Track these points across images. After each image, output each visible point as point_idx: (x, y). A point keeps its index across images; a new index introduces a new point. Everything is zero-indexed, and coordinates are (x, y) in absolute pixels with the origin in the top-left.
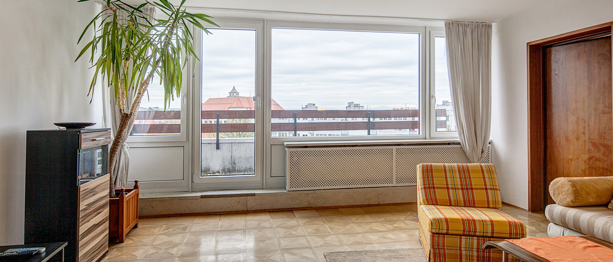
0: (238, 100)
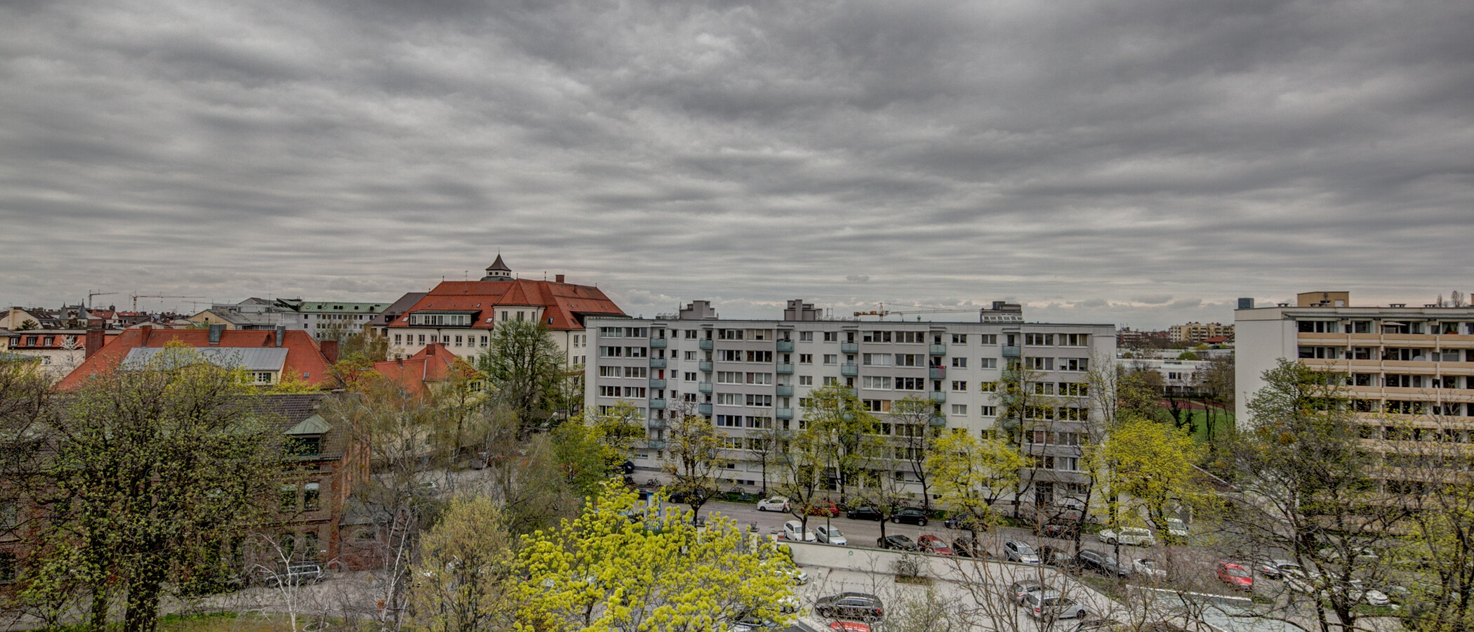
0: (516, 288)
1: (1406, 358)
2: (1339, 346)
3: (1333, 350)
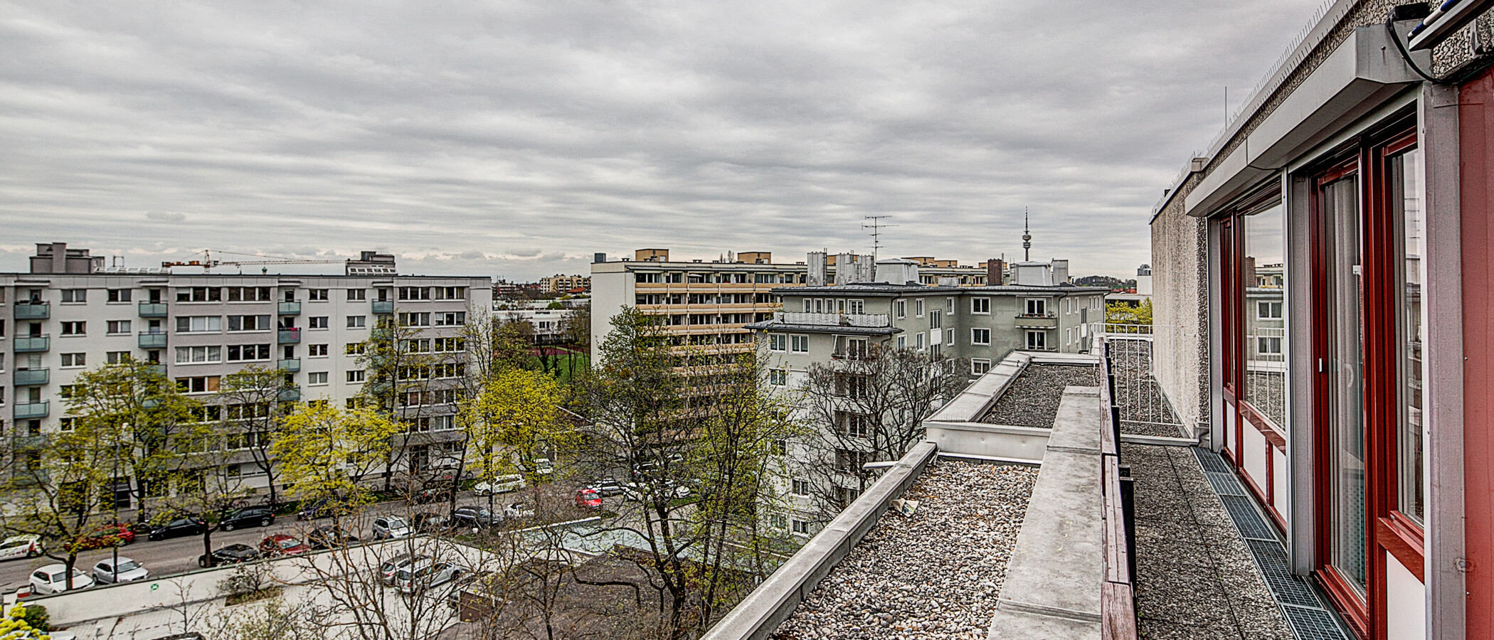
1: (702, 302)
2: (661, 294)
3: (659, 297)
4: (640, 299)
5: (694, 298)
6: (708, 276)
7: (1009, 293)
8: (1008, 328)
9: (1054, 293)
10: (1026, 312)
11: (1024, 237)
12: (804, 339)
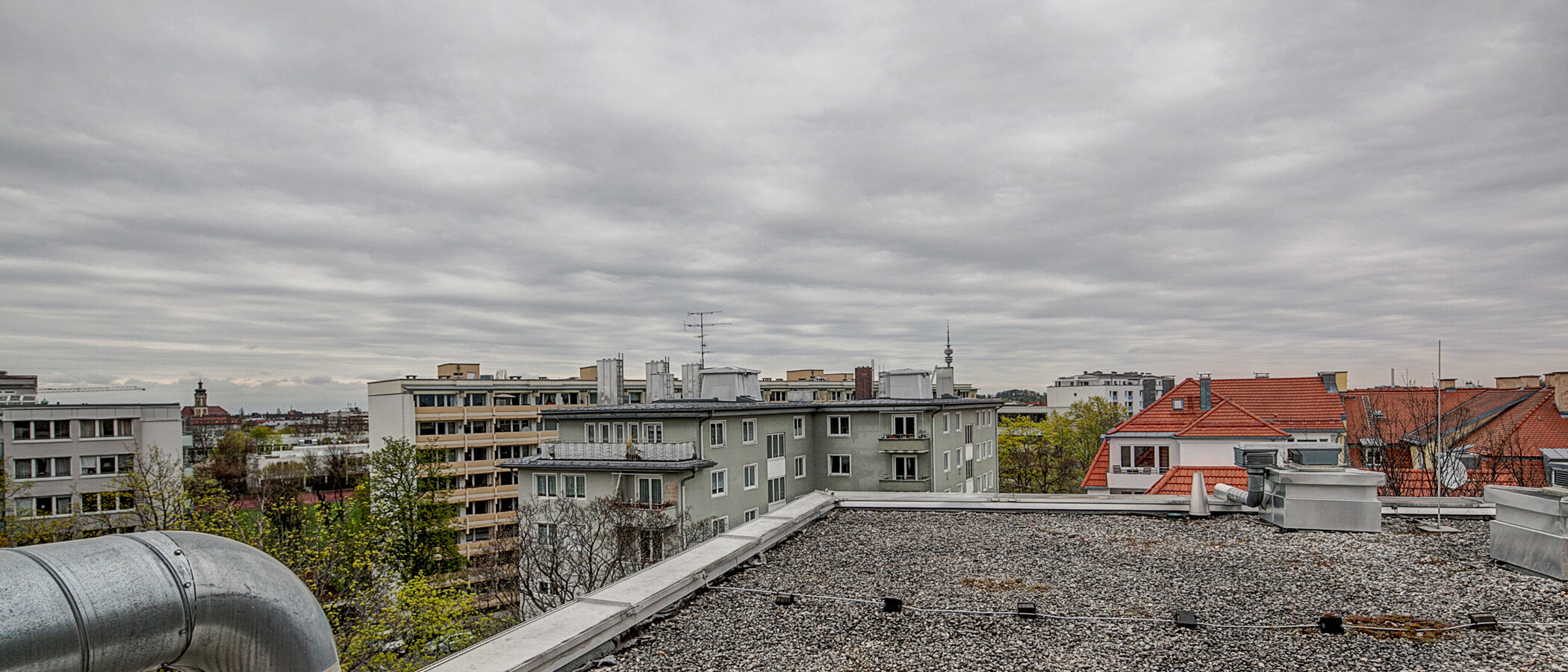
1: (516, 429)
2: (457, 421)
3: (453, 425)
4: (426, 428)
5: (504, 426)
6: (525, 396)
7: (872, 409)
8: (871, 453)
9: (925, 408)
10: (894, 432)
11: (946, 352)
12: (581, 480)
